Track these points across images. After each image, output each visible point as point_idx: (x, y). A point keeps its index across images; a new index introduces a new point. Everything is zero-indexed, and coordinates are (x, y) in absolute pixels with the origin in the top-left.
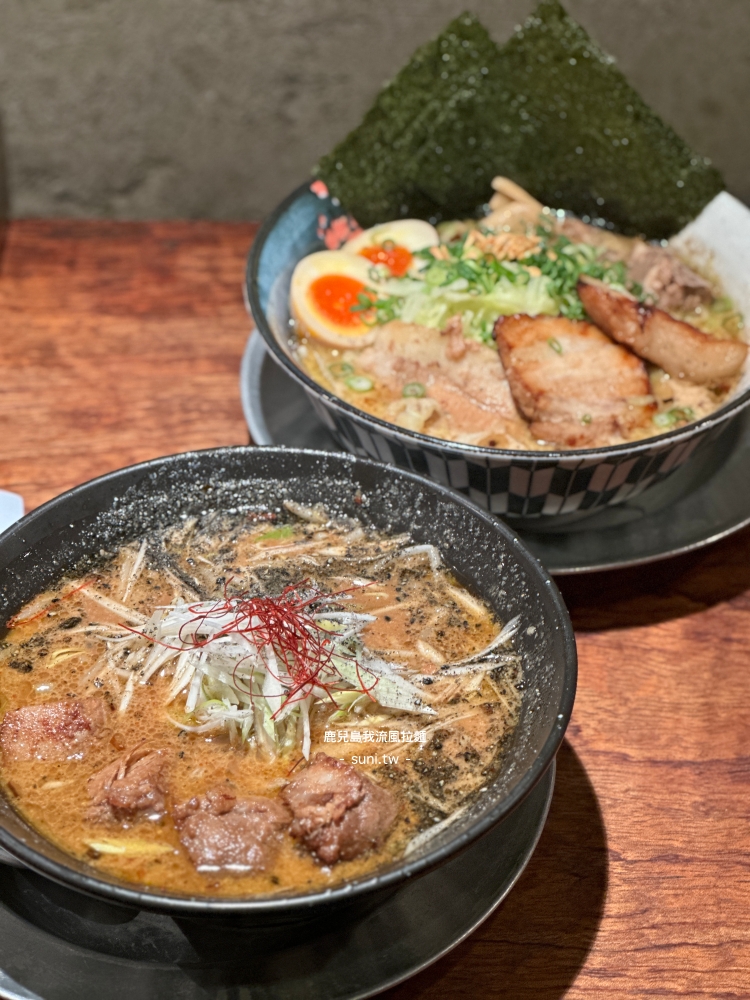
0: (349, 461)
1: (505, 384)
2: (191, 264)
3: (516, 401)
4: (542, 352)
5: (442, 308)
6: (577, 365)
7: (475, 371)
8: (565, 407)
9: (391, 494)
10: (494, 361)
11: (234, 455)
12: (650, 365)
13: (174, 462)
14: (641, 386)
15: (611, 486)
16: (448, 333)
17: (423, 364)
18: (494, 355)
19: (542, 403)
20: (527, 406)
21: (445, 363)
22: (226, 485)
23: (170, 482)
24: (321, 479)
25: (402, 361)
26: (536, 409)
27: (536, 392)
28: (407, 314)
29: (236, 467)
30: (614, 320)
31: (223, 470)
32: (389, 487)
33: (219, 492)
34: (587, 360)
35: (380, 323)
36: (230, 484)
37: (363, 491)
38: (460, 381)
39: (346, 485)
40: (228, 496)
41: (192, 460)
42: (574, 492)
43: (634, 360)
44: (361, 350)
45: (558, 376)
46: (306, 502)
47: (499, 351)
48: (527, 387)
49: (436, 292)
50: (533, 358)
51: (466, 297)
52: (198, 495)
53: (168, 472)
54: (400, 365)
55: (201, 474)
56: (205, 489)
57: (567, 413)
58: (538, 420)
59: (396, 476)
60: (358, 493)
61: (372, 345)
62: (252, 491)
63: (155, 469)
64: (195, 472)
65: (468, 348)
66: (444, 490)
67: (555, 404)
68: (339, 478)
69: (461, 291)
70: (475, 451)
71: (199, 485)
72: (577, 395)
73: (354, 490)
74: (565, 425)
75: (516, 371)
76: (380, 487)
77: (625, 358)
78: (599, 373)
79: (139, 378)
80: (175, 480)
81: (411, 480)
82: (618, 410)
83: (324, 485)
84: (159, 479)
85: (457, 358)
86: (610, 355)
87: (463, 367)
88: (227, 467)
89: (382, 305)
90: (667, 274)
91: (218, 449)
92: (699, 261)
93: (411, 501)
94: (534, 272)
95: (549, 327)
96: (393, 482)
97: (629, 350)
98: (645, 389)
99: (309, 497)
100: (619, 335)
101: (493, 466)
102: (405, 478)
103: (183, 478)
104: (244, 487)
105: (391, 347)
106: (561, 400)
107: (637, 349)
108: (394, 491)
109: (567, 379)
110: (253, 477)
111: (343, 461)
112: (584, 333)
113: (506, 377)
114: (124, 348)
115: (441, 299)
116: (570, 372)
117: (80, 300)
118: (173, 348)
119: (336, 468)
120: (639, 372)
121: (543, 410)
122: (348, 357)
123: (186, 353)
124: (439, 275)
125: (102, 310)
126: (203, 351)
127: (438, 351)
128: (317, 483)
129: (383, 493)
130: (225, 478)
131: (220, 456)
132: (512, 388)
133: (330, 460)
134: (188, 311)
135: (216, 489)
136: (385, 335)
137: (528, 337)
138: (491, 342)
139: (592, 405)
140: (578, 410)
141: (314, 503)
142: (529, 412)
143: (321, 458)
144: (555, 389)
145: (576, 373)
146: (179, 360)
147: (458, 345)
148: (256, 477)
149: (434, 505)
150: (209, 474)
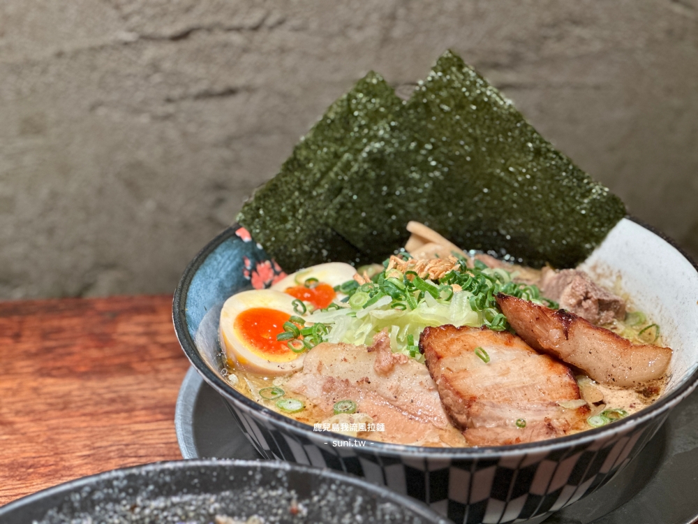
0: (284, 470)
1: (436, 394)
2: (130, 331)
3: (447, 409)
4: (470, 360)
5: (368, 328)
6: (505, 373)
7: (404, 384)
8: (497, 412)
9: (329, 501)
10: (422, 373)
11: (163, 471)
12: (577, 372)
13: (98, 483)
14: (570, 390)
15: (552, 489)
16: (376, 348)
17: (353, 382)
18: (423, 368)
19: (475, 408)
20: (459, 413)
21: (373, 378)
22: (154, 504)
23: (94, 503)
24: (255, 491)
25: (331, 381)
26: (468, 415)
27: (467, 398)
28: (333, 337)
29: (165, 483)
30: (538, 328)
31: (151, 487)
32: (326, 494)
33: (147, 511)
34: (515, 368)
35: (307, 349)
36: (160, 502)
37: (299, 500)
38: (390, 394)
39: (281, 496)
40: (157, 515)
41: (117, 478)
42: (515, 496)
43: (561, 367)
44: (291, 375)
45: (488, 384)
46: (240, 516)
47: (427, 363)
48: (458, 393)
49: (361, 313)
50: (462, 366)
51: (391, 312)
52: (124, 516)
53: (92, 493)
54: (329, 385)
55: (128, 494)
56: (132, 509)
57: (500, 419)
58: (472, 426)
59: (332, 481)
60: (294, 502)
61: (301, 369)
62: (183, 508)
63: (78, 490)
64: (121, 491)
65: (395, 363)
66: (384, 492)
67: (487, 410)
68: (274, 488)
69: (385, 308)
70: (413, 452)
71: (125, 506)
72: (508, 401)
73: (289, 500)
74: (499, 430)
75: (446, 380)
76: (317, 494)
77: (552, 366)
78: (527, 380)
79: (78, 429)
80: (99, 502)
81: (348, 484)
82: (551, 413)
83: (258, 498)
84: (82, 501)
85: (386, 372)
86: (536, 363)
87: (393, 381)
88: (156, 484)
89: (308, 333)
90: (581, 291)
91: (145, 465)
92: (607, 283)
93: (350, 506)
94: (456, 288)
95: (475, 338)
96: (329, 488)
97: (554, 357)
98: (574, 394)
99: (242, 511)
100: (545, 345)
101: (432, 468)
102: (342, 483)
103: (108, 499)
104: (173, 505)
105: (320, 368)
106: (493, 406)
107: (562, 356)
108: (331, 497)
109: (497, 386)
110: (183, 493)
111: (276, 470)
112: (508, 344)
113: (437, 388)
114: (64, 405)
115: (365, 319)
116: (498, 380)
117: (22, 365)
118: (113, 401)
119: (269, 479)
120: (566, 379)
121: (476, 416)
122: (277, 383)
123: (125, 405)
124: (361, 297)
125: (44, 373)
126: (141, 402)
127: (367, 367)
128: (251, 495)
129: (319, 501)
130: (154, 496)
131: (148, 473)
132: (442, 398)
133: (263, 469)
134: (126, 369)
135: (144, 508)
136: (313, 357)
137: (455, 347)
138: (419, 356)
139: (525, 410)
140: (512, 415)
141: (248, 516)
142: (462, 418)
143: (254, 469)
144: (485, 394)
145: (505, 380)
146: (117, 412)
147: (385, 359)
148: (188, 493)
149: (374, 509)
150: (136, 492)
